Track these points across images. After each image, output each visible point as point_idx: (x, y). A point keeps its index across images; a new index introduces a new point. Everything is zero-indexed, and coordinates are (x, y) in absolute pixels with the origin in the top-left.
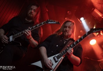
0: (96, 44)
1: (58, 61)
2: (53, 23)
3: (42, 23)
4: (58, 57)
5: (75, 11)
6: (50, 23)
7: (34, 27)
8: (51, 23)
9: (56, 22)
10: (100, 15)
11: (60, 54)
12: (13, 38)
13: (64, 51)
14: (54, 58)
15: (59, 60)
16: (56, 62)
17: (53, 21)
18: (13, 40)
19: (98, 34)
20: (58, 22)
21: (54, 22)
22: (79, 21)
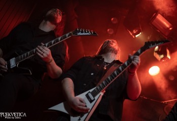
0: (159, 74)
1: (94, 99)
2: (85, 34)
3: (67, 35)
4: (94, 94)
5: (125, 17)
6: (80, 34)
7: (53, 42)
8: (82, 34)
9: (91, 32)
10: (167, 24)
11: (97, 88)
12: (16, 61)
13: (104, 82)
14: (87, 96)
15: (96, 98)
16: (91, 101)
17: (85, 31)
18: (16, 65)
19: (162, 56)
20: (94, 33)
21: (88, 32)
22: (131, 34)
